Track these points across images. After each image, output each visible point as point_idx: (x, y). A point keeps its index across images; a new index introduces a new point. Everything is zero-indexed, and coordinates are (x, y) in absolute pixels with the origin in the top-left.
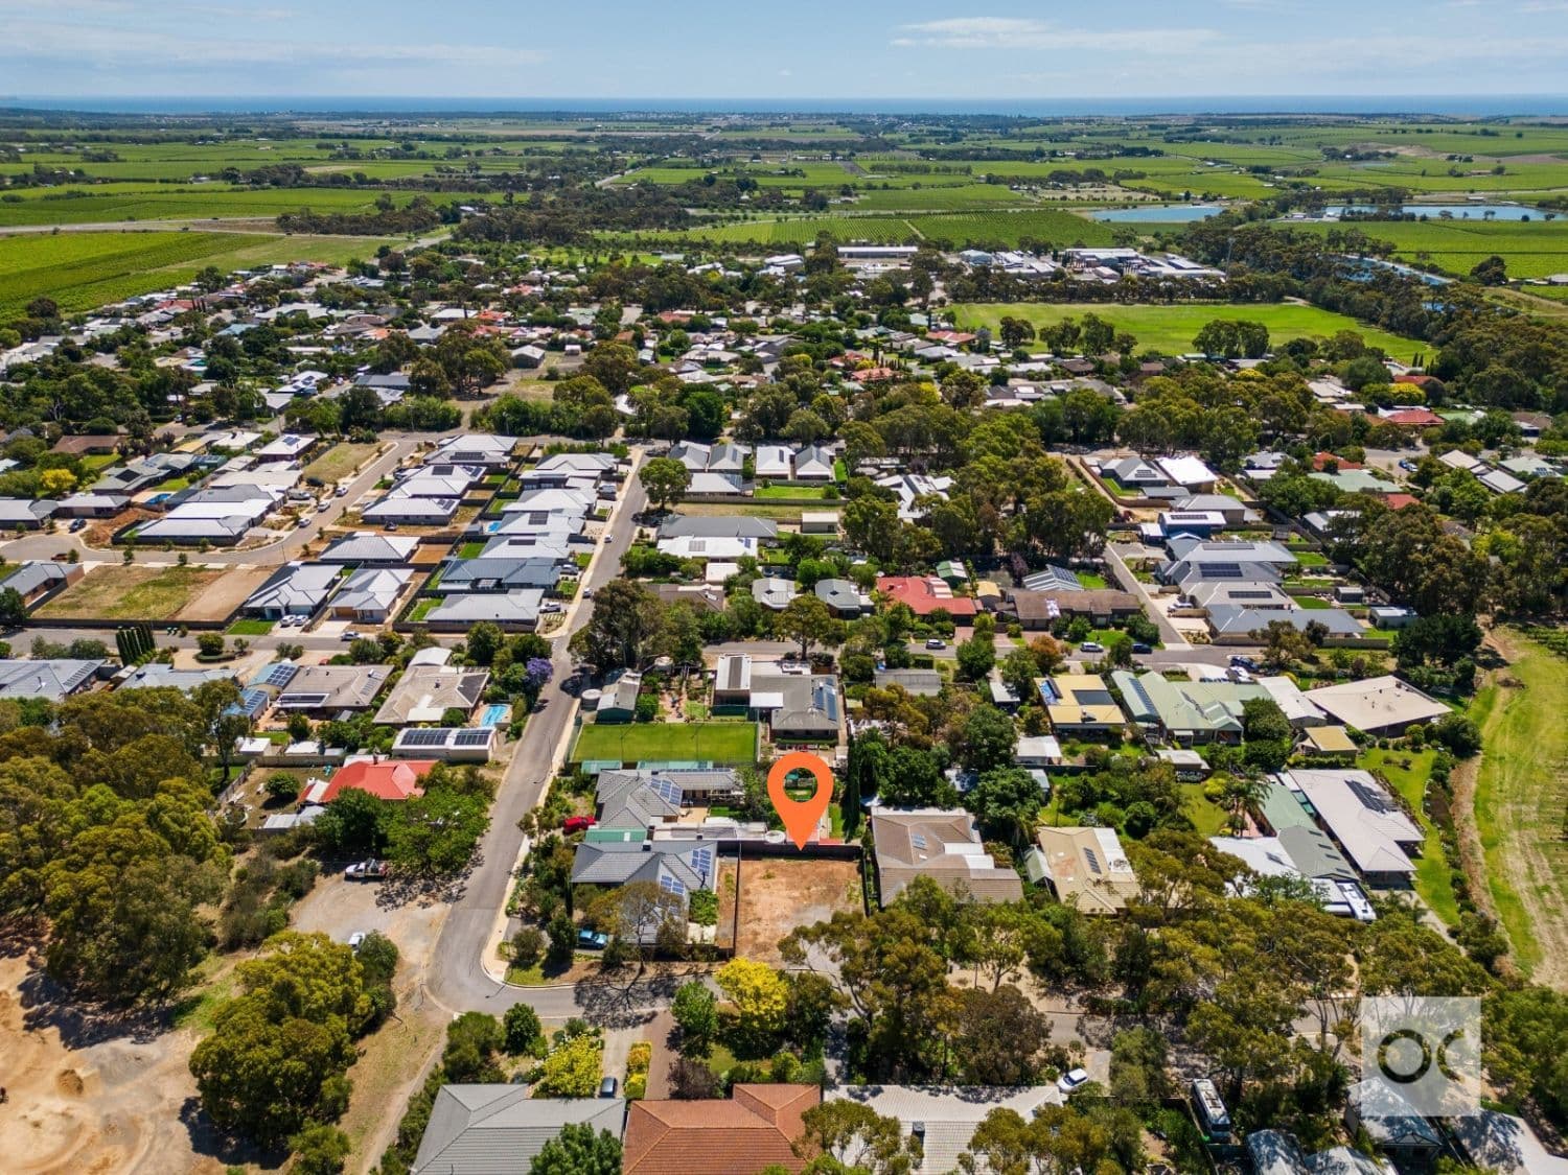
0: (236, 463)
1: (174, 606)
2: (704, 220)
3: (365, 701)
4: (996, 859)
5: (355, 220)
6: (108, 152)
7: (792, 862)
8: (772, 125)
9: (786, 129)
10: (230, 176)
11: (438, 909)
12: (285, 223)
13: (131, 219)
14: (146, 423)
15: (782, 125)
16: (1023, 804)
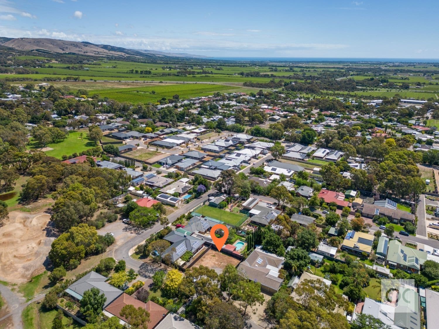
0: (185, 132)
1: (147, 158)
2: (361, 90)
3: (161, 186)
4: (279, 275)
5: (261, 84)
6: (221, 68)
7: (224, 255)
8: (409, 66)
9: (413, 67)
10: (242, 74)
11: (134, 235)
12: (245, 84)
13: (213, 81)
14: (176, 122)
15: (412, 66)
16: (298, 261)
